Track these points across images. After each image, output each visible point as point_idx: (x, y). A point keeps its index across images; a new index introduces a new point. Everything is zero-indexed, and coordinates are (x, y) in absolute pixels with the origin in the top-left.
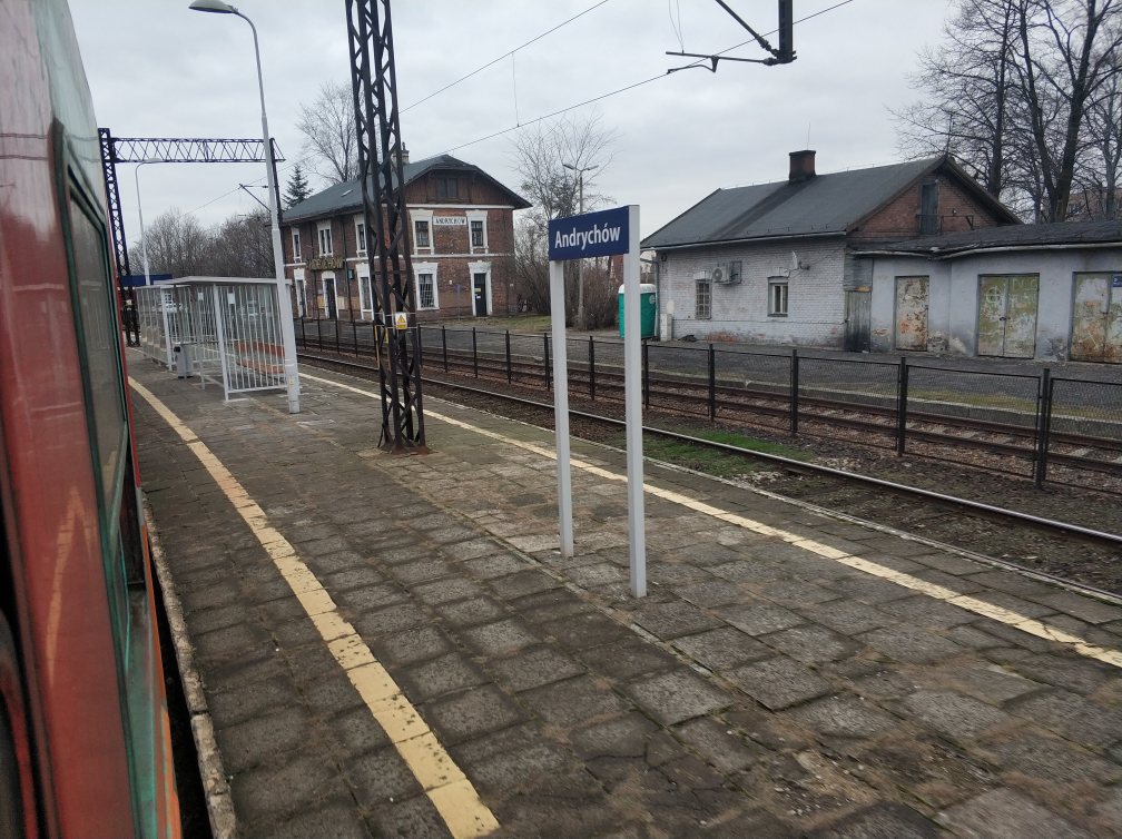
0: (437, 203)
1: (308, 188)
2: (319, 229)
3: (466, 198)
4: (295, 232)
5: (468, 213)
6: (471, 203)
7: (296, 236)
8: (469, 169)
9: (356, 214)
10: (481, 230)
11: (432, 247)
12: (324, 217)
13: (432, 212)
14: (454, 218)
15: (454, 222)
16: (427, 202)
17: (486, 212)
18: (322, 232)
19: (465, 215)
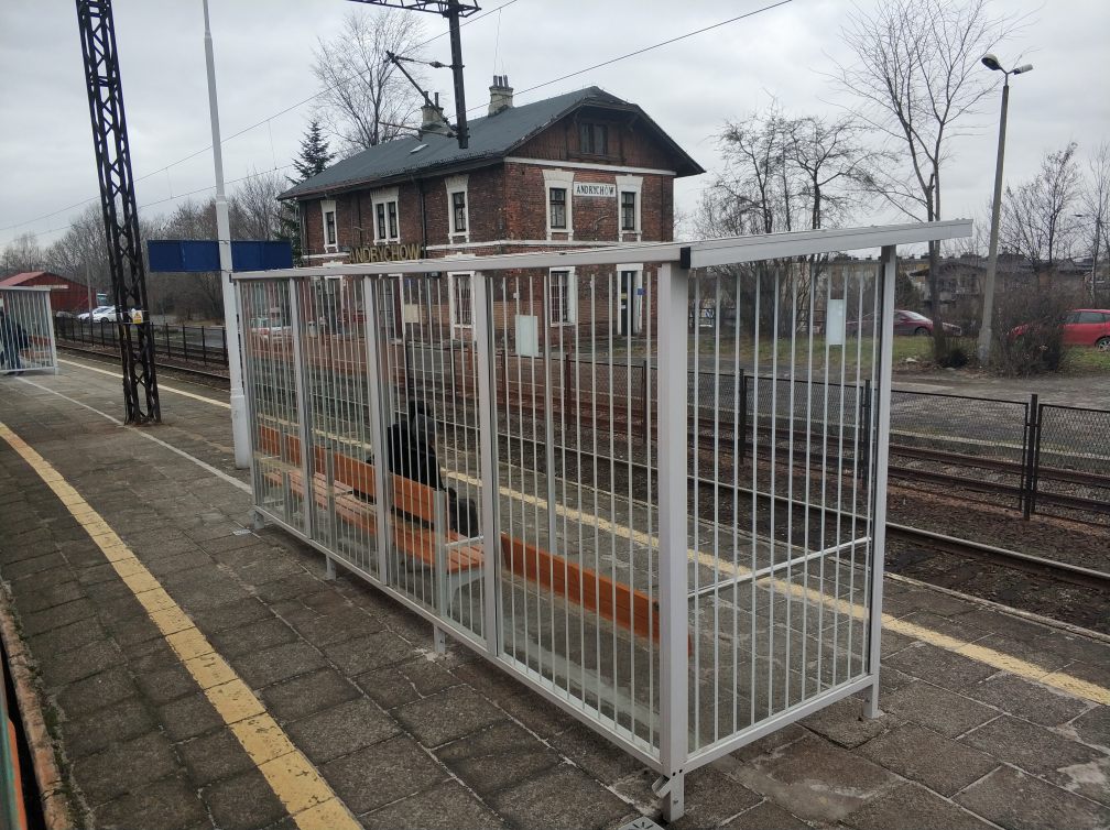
0: (581, 161)
1: (329, 151)
2: (375, 201)
3: (616, 156)
4: (329, 208)
5: (618, 178)
6: (623, 163)
7: (329, 214)
8: (629, 109)
9: (452, 176)
10: (632, 206)
11: (570, 230)
12: (384, 184)
13: (572, 174)
14: (600, 185)
15: (600, 191)
16: (568, 159)
17: (640, 180)
18: (380, 206)
19: (614, 182)
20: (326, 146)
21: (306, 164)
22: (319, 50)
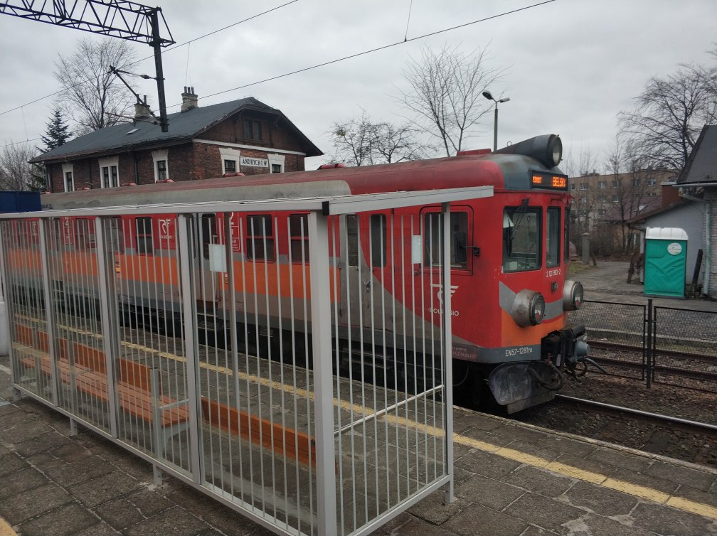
0: (244, 144)
1: (68, 131)
2: (102, 166)
3: (267, 142)
4: (68, 169)
5: (269, 155)
6: (272, 147)
7: (68, 174)
8: (274, 113)
9: (156, 150)
12: (109, 154)
13: (239, 152)
14: (257, 159)
15: (258, 163)
16: (236, 142)
17: (284, 157)
18: (105, 169)
19: (267, 158)
20: (66, 128)
21: (51, 139)
22: (60, 63)
